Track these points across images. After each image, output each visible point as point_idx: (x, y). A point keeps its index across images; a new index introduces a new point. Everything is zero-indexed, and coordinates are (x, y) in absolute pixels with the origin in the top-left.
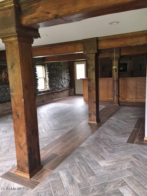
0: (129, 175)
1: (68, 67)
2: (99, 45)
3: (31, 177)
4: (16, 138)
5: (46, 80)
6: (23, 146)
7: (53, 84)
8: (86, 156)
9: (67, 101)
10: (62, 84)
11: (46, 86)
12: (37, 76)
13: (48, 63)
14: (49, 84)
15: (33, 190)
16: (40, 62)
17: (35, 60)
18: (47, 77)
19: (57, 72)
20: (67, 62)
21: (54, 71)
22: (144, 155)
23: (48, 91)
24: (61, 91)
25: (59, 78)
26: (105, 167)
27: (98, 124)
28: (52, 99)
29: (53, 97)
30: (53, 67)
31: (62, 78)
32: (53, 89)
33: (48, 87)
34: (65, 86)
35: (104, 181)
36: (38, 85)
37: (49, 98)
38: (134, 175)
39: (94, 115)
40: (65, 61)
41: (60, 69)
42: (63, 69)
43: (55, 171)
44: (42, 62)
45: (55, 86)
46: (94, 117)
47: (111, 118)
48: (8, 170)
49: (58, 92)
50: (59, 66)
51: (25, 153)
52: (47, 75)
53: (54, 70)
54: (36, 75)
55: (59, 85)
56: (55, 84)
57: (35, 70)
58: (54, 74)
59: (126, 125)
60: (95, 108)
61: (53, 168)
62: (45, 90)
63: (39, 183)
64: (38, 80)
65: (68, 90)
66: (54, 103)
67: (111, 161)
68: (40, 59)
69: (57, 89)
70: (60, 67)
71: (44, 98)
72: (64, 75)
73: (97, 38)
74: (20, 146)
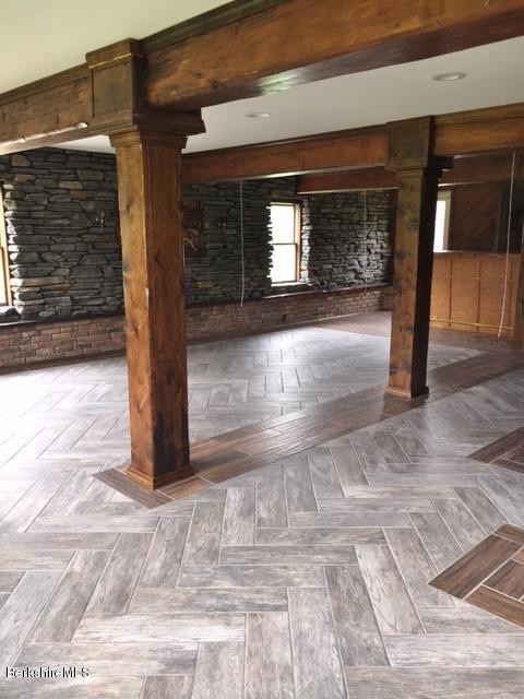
0: (405, 526)
1: (388, 210)
2: (438, 140)
3: (156, 487)
4: (131, 386)
5: (301, 253)
6: (145, 407)
7: (325, 267)
8: (319, 469)
9: (364, 326)
10: (358, 267)
11: (301, 270)
12: (271, 238)
13: (312, 195)
14: (310, 264)
15: (150, 511)
16: (284, 192)
17: (269, 185)
18: (306, 243)
19: (344, 227)
20: (385, 192)
21: (330, 224)
22: (492, 494)
23: (304, 287)
24: (350, 292)
25: (347, 246)
26: (353, 499)
27: (416, 399)
28: (316, 315)
29: (320, 309)
30: (327, 210)
31: (357, 248)
32: (322, 283)
33: (305, 274)
34: (367, 274)
35: (329, 525)
36: (272, 266)
37: (303, 312)
38: (419, 529)
39: (407, 368)
40: (378, 190)
41: (356, 218)
42: (365, 218)
43: (220, 486)
44: (289, 192)
45: (330, 274)
46: (405, 377)
47: (475, 388)
48: (114, 466)
49: (338, 293)
50: (351, 205)
51: (147, 425)
52: (305, 236)
53: (332, 221)
54: (267, 235)
55: (345, 270)
56: (331, 266)
57: (265, 218)
58: (331, 231)
59: (506, 413)
60: (409, 347)
61: (219, 479)
62: (293, 284)
63: (169, 500)
64: (272, 249)
65: (377, 288)
66: (315, 329)
67: (380, 490)
68: (284, 182)
69: (339, 283)
70: (354, 209)
71: (288, 309)
72: (368, 237)
73: (432, 118)
74: (138, 407)
